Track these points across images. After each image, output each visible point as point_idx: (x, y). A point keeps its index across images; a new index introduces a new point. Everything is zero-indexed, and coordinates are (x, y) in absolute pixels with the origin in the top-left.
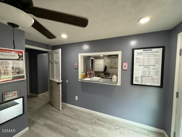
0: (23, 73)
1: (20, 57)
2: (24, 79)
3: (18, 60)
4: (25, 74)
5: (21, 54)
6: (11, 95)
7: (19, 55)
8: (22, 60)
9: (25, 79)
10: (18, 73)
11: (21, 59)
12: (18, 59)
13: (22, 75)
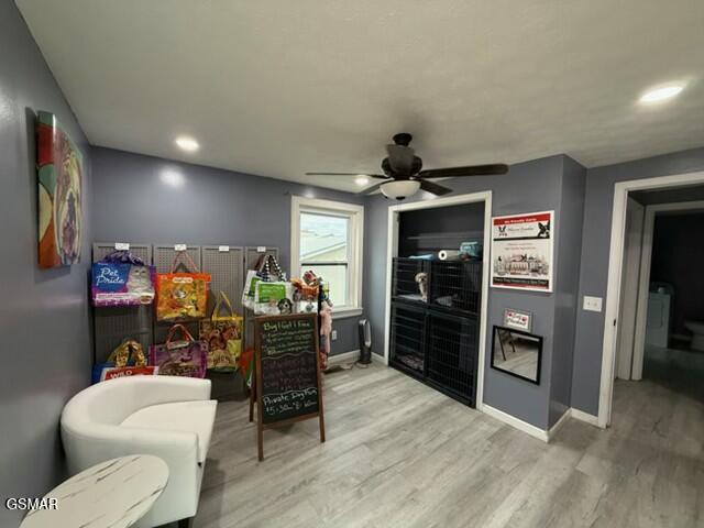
0: (546, 274)
1: (543, 229)
2: (546, 290)
3: (539, 237)
4: (550, 277)
5: (544, 223)
6: (516, 319)
7: (540, 225)
8: (548, 237)
9: (550, 290)
10: (534, 271)
11: (544, 235)
12: (536, 235)
13: (542, 277)
